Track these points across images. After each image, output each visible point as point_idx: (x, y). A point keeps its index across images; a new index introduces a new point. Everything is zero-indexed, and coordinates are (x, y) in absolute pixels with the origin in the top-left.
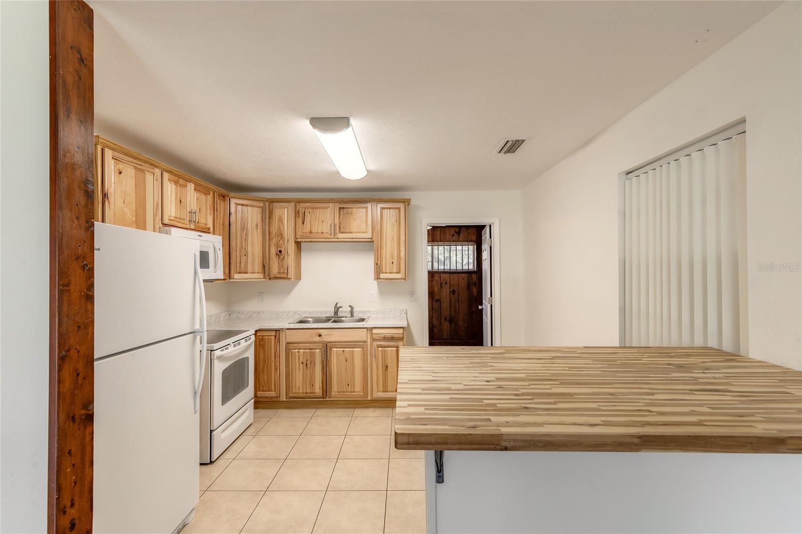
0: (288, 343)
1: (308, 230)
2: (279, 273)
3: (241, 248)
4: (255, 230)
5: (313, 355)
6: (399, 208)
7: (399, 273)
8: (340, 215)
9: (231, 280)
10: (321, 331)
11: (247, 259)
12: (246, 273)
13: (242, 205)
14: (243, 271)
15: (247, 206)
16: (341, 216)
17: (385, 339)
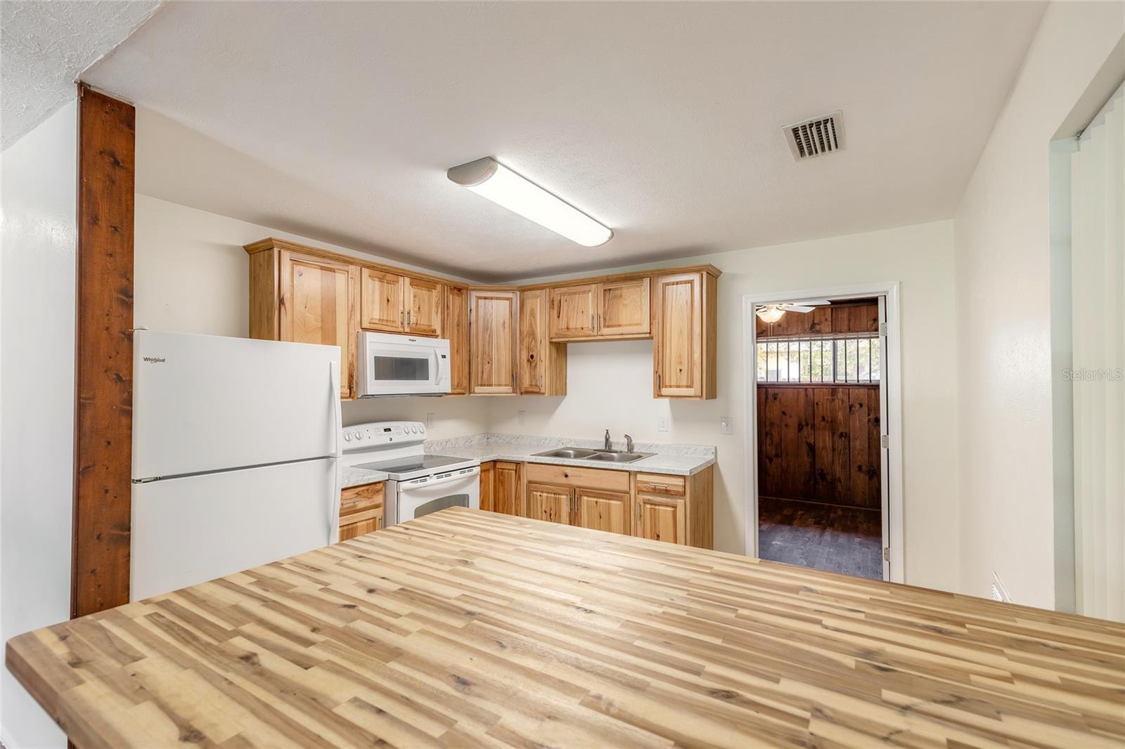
0: (530, 482)
1: (564, 326)
2: (531, 385)
3: (484, 353)
4: (501, 329)
5: (557, 502)
6: (691, 282)
7: (691, 386)
8: (604, 301)
9: (472, 395)
10: (568, 471)
11: (491, 368)
12: (491, 385)
13: (485, 298)
14: (486, 383)
15: (492, 298)
16: (607, 302)
17: (656, 491)
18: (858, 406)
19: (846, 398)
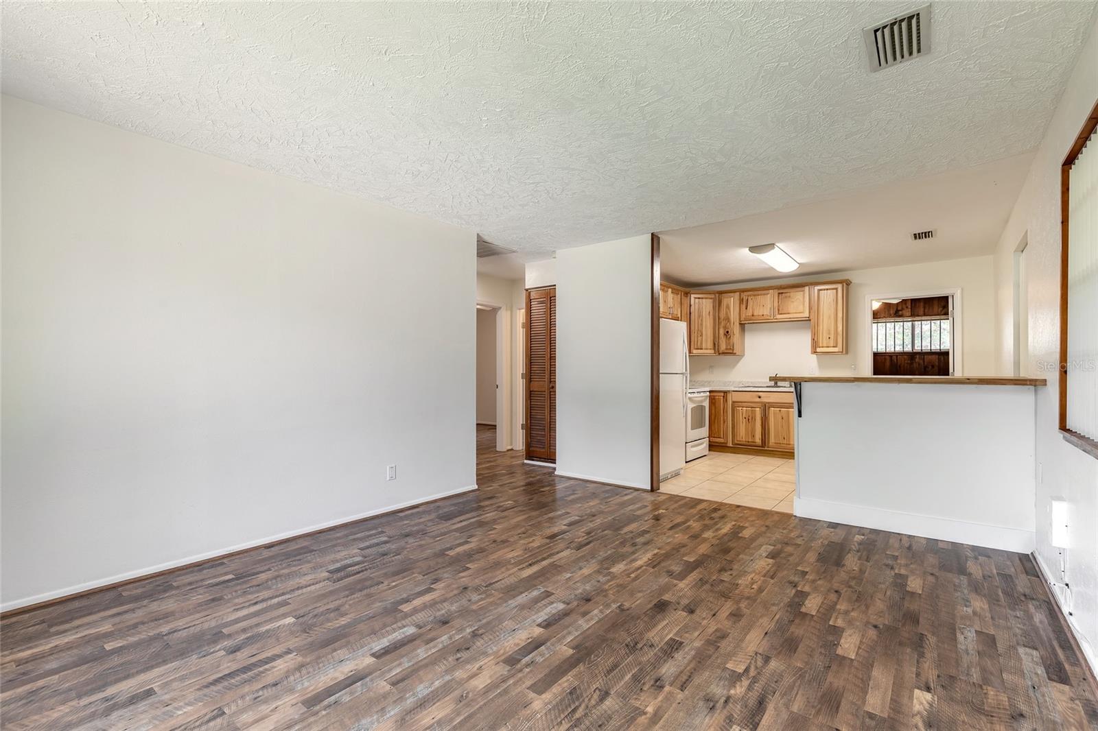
0: (734, 402)
1: (750, 314)
2: (727, 349)
3: (698, 330)
4: (708, 316)
5: (753, 412)
6: (836, 289)
7: (836, 347)
8: (778, 299)
9: (691, 355)
10: (760, 394)
11: (702, 339)
12: (702, 349)
13: (699, 298)
14: (700, 348)
15: (702, 298)
16: (780, 300)
18: (930, 367)
19: (921, 362)
